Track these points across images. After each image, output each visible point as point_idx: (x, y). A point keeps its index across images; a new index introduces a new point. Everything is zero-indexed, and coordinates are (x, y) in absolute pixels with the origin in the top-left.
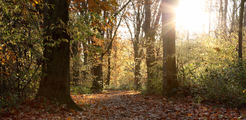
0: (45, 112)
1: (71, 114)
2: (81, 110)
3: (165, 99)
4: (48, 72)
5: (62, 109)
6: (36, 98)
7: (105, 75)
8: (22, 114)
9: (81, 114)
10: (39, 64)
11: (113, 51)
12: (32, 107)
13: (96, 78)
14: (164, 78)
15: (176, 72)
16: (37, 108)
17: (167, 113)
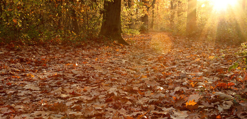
0: (103, 45)
1: (120, 47)
2: (128, 44)
3: (187, 38)
4: (106, 19)
5: (115, 44)
6: (99, 36)
7: (150, 22)
8: (89, 46)
9: (127, 47)
10: (101, 14)
11: (156, 5)
12: (96, 42)
13: (144, 24)
14: (188, 24)
15: (196, 20)
16: (99, 42)
17: (185, 48)
